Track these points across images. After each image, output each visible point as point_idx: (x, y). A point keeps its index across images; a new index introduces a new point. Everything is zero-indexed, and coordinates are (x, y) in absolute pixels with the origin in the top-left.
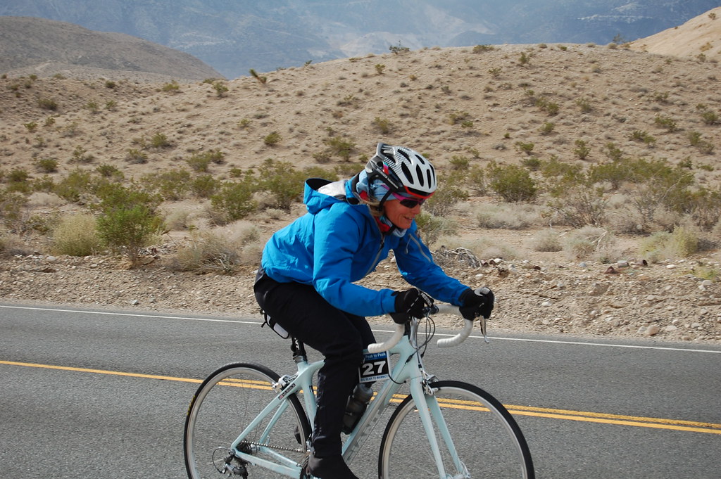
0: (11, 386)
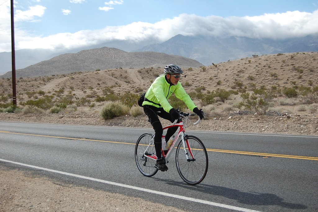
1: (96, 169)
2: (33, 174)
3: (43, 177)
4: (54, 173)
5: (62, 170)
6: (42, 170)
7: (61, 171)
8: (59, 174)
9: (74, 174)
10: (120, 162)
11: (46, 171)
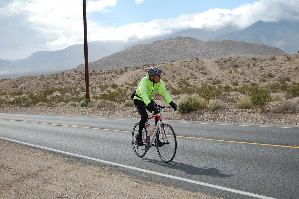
3: (119, 174)
4: (131, 170)
5: (139, 167)
6: (119, 166)
7: (138, 167)
8: (136, 171)
9: (152, 171)
10: (200, 159)
11: (122, 167)
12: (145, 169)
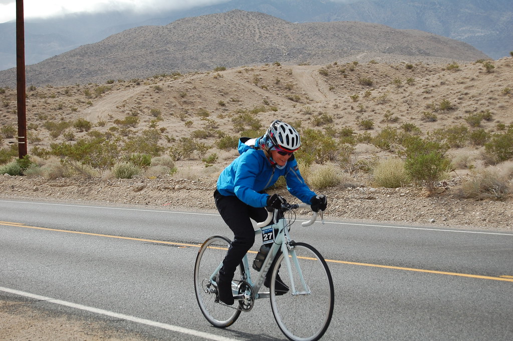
0: (350, 279)
1: (249, 321)
2: (104, 329)
3: (128, 338)
4: (153, 328)
5: (170, 322)
6: (123, 320)
7: (166, 323)
8: (165, 330)
9: (200, 330)
11: (132, 322)
12: (183, 326)
